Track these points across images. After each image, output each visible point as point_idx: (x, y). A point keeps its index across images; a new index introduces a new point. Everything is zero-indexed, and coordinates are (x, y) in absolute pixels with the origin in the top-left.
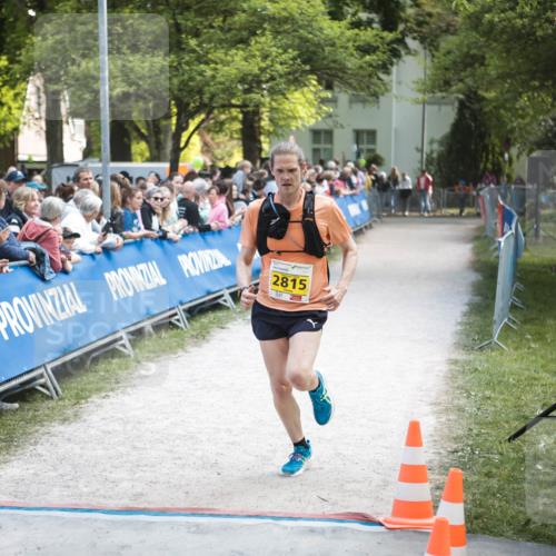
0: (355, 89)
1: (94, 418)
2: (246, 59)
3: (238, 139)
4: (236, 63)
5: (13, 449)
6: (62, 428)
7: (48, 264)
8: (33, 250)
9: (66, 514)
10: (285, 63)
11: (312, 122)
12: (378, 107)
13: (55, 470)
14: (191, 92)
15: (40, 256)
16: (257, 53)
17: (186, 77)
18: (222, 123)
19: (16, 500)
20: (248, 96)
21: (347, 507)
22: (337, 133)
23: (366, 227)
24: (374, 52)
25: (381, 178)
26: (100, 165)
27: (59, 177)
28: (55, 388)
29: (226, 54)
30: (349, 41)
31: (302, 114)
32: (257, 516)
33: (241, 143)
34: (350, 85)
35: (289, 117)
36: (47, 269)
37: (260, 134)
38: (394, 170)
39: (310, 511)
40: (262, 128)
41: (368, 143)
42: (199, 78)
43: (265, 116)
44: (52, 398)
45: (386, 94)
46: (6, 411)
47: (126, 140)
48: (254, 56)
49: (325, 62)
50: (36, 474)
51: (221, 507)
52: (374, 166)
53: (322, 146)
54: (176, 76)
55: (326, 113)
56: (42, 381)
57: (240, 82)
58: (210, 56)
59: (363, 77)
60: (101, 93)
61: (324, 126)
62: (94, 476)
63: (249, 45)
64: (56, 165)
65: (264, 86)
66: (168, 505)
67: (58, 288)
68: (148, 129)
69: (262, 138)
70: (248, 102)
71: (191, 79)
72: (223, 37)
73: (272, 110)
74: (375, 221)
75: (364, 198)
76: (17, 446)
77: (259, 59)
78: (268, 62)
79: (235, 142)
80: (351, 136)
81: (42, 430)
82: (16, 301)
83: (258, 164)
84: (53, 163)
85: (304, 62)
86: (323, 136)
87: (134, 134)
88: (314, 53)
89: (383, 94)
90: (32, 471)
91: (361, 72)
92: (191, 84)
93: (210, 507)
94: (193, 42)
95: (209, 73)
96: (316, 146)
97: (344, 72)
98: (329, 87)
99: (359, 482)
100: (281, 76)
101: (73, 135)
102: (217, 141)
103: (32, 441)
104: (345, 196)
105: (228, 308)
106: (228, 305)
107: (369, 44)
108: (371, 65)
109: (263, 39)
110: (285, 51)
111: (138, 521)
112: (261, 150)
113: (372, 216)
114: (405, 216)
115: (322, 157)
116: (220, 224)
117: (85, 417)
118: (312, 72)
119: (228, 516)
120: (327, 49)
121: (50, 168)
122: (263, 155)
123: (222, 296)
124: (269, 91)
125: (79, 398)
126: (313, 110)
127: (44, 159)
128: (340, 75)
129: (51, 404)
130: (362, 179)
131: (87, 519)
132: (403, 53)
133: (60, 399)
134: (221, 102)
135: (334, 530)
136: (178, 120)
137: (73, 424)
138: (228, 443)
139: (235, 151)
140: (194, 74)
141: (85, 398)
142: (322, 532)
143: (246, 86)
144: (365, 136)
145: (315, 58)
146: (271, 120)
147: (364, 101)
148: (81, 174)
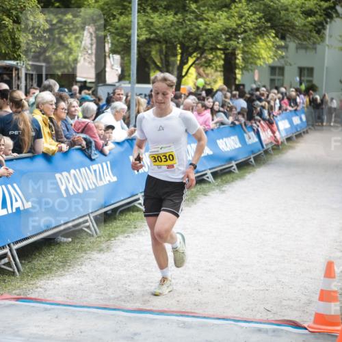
0: (300, 40)
1: (120, 250)
2: (228, 18)
3: (221, 71)
4: (222, 21)
5: (67, 267)
6: (98, 256)
7: (93, 148)
8: (85, 139)
9: (99, 311)
10: (254, 22)
11: (271, 61)
12: (316, 52)
13: (94, 282)
14: (191, 39)
15: (89, 143)
16: (236, 14)
17: (188, 29)
18: (211, 61)
19: (68, 300)
20: (228, 43)
21: (283, 316)
22: (287, 69)
23: (304, 132)
24: (314, 15)
25: (316, 100)
26: (129, 85)
27: (103, 92)
28: (95, 230)
29: (215, 15)
30: (297, 7)
31: (265, 56)
32: (224, 319)
33: (222, 74)
34: (297, 37)
35: (255, 57)
36: (93, 152)
37: (236, 68)
38: (325, 95)
39: (258, 317)
40: (238, 64)
41: (308, 76)
42: (196, 30)
43: (239, 57)
44: (93, 236)
45: (321, 43)
46: (64, 243)
47: (147, 69)
48: (233, 16)
49: (281, 21)
50: (81, 284)
51: (200, 312)
52: (311, 92)
53: (276, 77)
54: (181, 28)
55: (280, 55)
56: (87, 224)
57: (223, 33)
58: (204, 15)
59: (306, 31)
60: (132, 38)
61: (279, 64)
62: (119, 287)
63: (230, 9)
64: (100, 85)
65: (239, 36)
66: (165, 309)
67: (100, 165)
68: (162, 63)
69: (237, 71)
70: (228, 47)
71: (191, 30)
72: (213, 3)
73: (244, 52)
74: (310, 128)
75: (304, 113)
76: (69, 266)
77: (237, 18)
78: (243, 21)
79: (219, 73)
80: (296, 71)
81: (86, 256)
82: (72, 171)
83: (233, 88)
84: (99, 83)
85: (267, 21)
86: (277, 70)
87: (153, 66)
88: (274, 15)
89: (319, 44)
90: (78, 282)
91: (305, 28)
92: (191, 33)
93: (193, 311)
94: (193, 6)
95: (203, 27)
96: (273, 77)
97: (293, 28)
98: (283, 38)
99: (292, 300)
100: (251, 30)
101: (112, 65)
102: (207, 72)
103: (79, 263)
104: (291, 111)
105: (210, 182)
106: (210, 180)
107: (311, 10)
108: (311, 24)
109: (240, 5)
110: (254, 13)
111: (146, 318)
112: (235, 79)
113: (308, 125)
114: (330, 126)
115: (276, 85)
116: (206, 127)
117: (113, 249)
118: (272, 27)
119: (205, 317)
120: (283, 13)
121: (97, 86)
122: (237, 82)
123: (206, 174)
124: (242, 39)
125: (110, 237)
126: (272, 54)
127: (93, 80)
128: (291, 30)
129: (93, 239)
130: (302, 100)
131: (112, 315)
132: (334, 15)
133: (98, 237)
134: (210, 46)
135: (274, 331)
136: (181, 57)
137: (106, 254)
138: (206, 270)
139: (218, 79)
140: (193, 27)
141: (114, 237)
142: (266, 331)
143: (227, 36)
144: (305, 72)
145: (274, 18)
146: (243, 59)
147: (306, 48)
148: (117, 91)
